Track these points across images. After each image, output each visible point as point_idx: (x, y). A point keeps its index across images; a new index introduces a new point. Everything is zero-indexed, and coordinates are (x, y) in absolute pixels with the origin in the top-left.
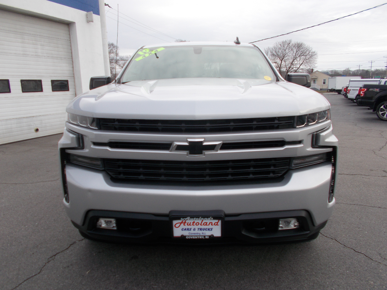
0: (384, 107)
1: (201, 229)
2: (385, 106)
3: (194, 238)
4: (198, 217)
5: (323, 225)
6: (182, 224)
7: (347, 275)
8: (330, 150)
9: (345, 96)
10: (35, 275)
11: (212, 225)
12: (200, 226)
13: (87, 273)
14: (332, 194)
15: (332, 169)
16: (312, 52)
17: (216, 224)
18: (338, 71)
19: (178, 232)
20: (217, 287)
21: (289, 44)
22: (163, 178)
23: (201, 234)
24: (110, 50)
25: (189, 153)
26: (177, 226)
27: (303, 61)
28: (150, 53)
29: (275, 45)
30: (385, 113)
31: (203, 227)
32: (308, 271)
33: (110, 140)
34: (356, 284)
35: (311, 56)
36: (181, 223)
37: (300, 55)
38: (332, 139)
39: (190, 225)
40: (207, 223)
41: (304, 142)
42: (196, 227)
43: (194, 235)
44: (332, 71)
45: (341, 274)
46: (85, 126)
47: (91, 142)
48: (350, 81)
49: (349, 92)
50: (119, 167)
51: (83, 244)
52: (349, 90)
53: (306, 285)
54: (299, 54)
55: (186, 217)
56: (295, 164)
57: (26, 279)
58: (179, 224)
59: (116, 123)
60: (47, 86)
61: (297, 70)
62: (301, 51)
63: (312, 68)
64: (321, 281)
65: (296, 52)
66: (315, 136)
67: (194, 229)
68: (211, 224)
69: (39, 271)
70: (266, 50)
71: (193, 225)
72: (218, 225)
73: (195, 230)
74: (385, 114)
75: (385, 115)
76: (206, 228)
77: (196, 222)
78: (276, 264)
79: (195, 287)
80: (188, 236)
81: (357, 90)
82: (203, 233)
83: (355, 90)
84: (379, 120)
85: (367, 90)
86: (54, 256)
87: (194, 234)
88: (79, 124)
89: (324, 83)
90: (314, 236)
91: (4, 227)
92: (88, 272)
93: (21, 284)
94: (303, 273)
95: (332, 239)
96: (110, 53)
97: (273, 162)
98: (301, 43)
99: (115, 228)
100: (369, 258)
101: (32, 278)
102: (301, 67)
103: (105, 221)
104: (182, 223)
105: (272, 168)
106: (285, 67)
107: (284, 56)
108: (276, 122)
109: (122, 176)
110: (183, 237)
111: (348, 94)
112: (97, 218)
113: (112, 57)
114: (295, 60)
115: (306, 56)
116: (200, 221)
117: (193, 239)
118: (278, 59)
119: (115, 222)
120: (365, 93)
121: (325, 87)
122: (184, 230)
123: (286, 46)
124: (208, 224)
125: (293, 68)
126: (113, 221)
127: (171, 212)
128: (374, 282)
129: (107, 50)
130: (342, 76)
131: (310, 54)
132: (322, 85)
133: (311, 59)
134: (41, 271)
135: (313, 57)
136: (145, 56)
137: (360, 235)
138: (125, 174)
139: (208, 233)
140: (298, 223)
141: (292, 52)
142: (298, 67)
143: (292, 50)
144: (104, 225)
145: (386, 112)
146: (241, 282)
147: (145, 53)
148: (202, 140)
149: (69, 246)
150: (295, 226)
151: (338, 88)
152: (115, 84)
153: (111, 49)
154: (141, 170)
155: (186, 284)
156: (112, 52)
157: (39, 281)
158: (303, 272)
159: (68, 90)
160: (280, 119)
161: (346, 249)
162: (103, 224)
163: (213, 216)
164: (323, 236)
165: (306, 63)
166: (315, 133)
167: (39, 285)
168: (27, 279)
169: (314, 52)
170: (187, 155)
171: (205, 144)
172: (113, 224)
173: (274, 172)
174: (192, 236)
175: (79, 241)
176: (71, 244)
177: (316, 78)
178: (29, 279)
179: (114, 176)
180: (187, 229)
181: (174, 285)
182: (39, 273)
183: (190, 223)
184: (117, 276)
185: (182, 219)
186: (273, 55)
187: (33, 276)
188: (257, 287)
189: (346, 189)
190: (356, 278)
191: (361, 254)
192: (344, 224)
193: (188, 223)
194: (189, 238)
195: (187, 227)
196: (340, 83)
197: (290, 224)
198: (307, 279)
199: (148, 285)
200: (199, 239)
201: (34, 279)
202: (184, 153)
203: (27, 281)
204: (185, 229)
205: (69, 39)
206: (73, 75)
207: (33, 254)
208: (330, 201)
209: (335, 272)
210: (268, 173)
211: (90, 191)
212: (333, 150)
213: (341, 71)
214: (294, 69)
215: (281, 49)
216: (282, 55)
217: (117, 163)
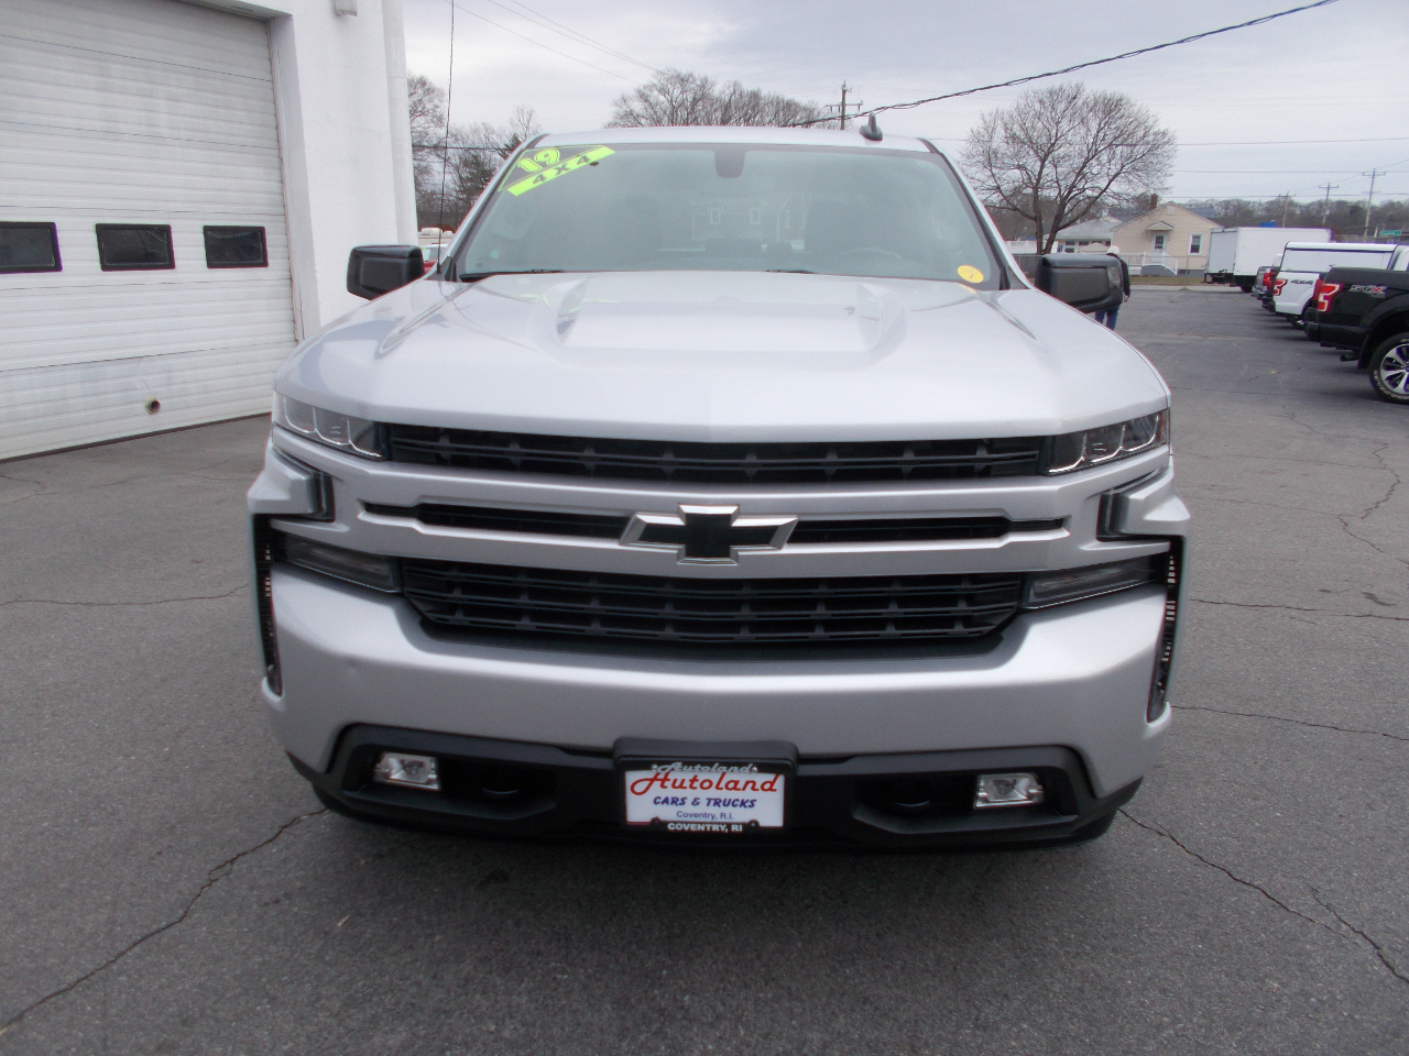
0: (1399, 352)
1: (717, 802)
2: (1404, 350)
3: (693, 827)
4: (708, 762)
5: (1127, 792)
6: (657, 784)
7: (1198, 956)
8: (1163, 547)
9: (1265, 301)
10: (168, 926)
11: (753, 789)
12: (713, 793)
13: (340, 924)
14: (1162, 691)
15: (1167, 610)
16: (1155, 134)
17: (767, 786)
18: (1249, 203)
19: (640, 809)
20: (766, 984)
21: (1074, 98)
22: (595, 628)
23: (718, 815)
24: (414, 103)
25: (684, 552)
26: (639, 788)
27: (1123, 166)
28: (560, 166)
29: (1022, 102)
30: (1402, 375)
31: (724, 794)
32: (1069, 939)
33: (424, 497)
34: (1221, 987)
35: (1153, 148)
36: (652, 781)
37: (1111, 144)
38: (1170, 513)
39: (681, 786)
40: (736, 783)
41: (1073, 522)
42: (703, 795)
43: (693, 819)
44: (1226, 204)
45: (1175, 953)
46: (339, 443)
47: (359, 500)
48: (1286, 249)
49: (1280, 288)
50: (450, 586)
51: (323, 827)
52: (1282, 284)
53: (1057, 987)
54: (1109, 139)
55: (669, 763)
56: (1038, 595)
57: (139, 938)
58: (648, 783)
59: (444, 442)
60: (189, 247)
61: (1097, 197)
62: (1117, 128)
63: (1152, 192)
64: (1109, 975)
65: (1098, 132)
66: (1110, 502)
67: (695, 800)
68: (751, 785)
69: (181, 912)
70: (988, 119)
71: (691, 787)
72: (775, 790)
73: (698, 804)
74: (1401, 378)
75: (1402, 384)
76: (733, 799)
77: (701, 777)
78: (964, 915)
79: (692, 983)
80: (675, 823)
81: (1310, 283)
82: (722, 815)
83: (1302, 282)
84: (1380, 400)
85: (1342, 289)
86: (227, 862)
87: (696, 815)
88: (316, 434)
89: (1195, 249)
90: (1097, 827)
91: (58, 760)
92: (344, 920)
93: (123, 953)
94: (1053, 946)
95: (1161, 834)
96: (413, 113)
97: (966, 585)
98: (1117, 97)
99: (435, 787)
100: (1278, 902)
101: (157, 936)
102: (1114, 187)
103: (402, 762)
104: (655, 779)
105: (962, 607)
106: (1055, 185)
107: (1053, 145)
108: (982, 454)
109: (459, 618)
110: (657, 826)
111: (1275, 298)
112: (376, 753)
113: (419, 129)
114: (1093, 162)
115: (1135, 145)
116: (715, 778)
117: (689, 832)
118: (1032, 153)
119: (433, 765)
120: (1333, 300)
121: (1196, 263)
122: (663, 803)
123: (1061, 107)
124: (740, 786)
125: (1084, 190)
126: (430, 763)
127: (618, 742)
128: (1282, 984)
129: (404, 105)
130: (1263, 225)
131: (1150, 138)
132: (1188, 257)
133: (1152, 159)
134: (186, 912)
135: (1159, 151)
136: (542, 178)
137: (1257, 824)
138: (470, 610)
139: (740, 816)
140: (1040, 787)
141: (1083, 131)
142: (1103, 187)
143: (1082, 121)
144: (397, 775)
145: (1407, 373)
146: (845, 972)
147: (544, 165)
148: (730, 510)
149: (277, 831)
150: (1030, 796)
151: (1245, 268)
152: (439, 280)
153: (416, 98)
154: (524, 600)
155: (665, 972)
156: (420, 109)
157: (182, 946)
158: (1052, 942)
159: (265, 264)
160: (992, 444)
161: (1203, 872)
162: (393, 771)
163: (759, 761)
164: (1133, 824)
165: (1130, 173)
166: (1112, 492)
167: (182, 960)
168: (143, 939)
169: (1164, 134)
170: (678, 557)
171: (739, 523)
172: (429, 773)
173: (967, 621)
174: (687, 823)
175: (311, 814)
176: (284, 824)
177: (1167, 231)
178: (150, 939)
179: (432, 616)
180: (670, 801)
181: (623, 973)
182: (181, 920)
183: (683, 781)
184: (437, 938)
185: (655, 766)
186: (1014, 137)
187: (163, 929)
188: (897, 987)
189: (1227, 658)
190: (1224, 968)
191: (1252, 889)
192: (1208, 783)
193: (675, 781)
194: (679, 827)
195: (670, 792)
196: (1252, 251)
197: (1013, 788)
198: (1062, 968)
199: (540, 971)
200: (712, 834)
201: (165, 940)
202: (671, 549)
203: (143, 943)
204: (666, 801)
205: (268, 77)
206: (280, 210)
207: (159, 853)
208: (1152, 716)
209: (1158, 945)
210: (949, 621)
211: (353, 663)
212: (1172, 546)
213: (1260, 204)
214: (1088, 192)
215: (1044, 118)
216: (1044, 140)
217: (443, 573)
